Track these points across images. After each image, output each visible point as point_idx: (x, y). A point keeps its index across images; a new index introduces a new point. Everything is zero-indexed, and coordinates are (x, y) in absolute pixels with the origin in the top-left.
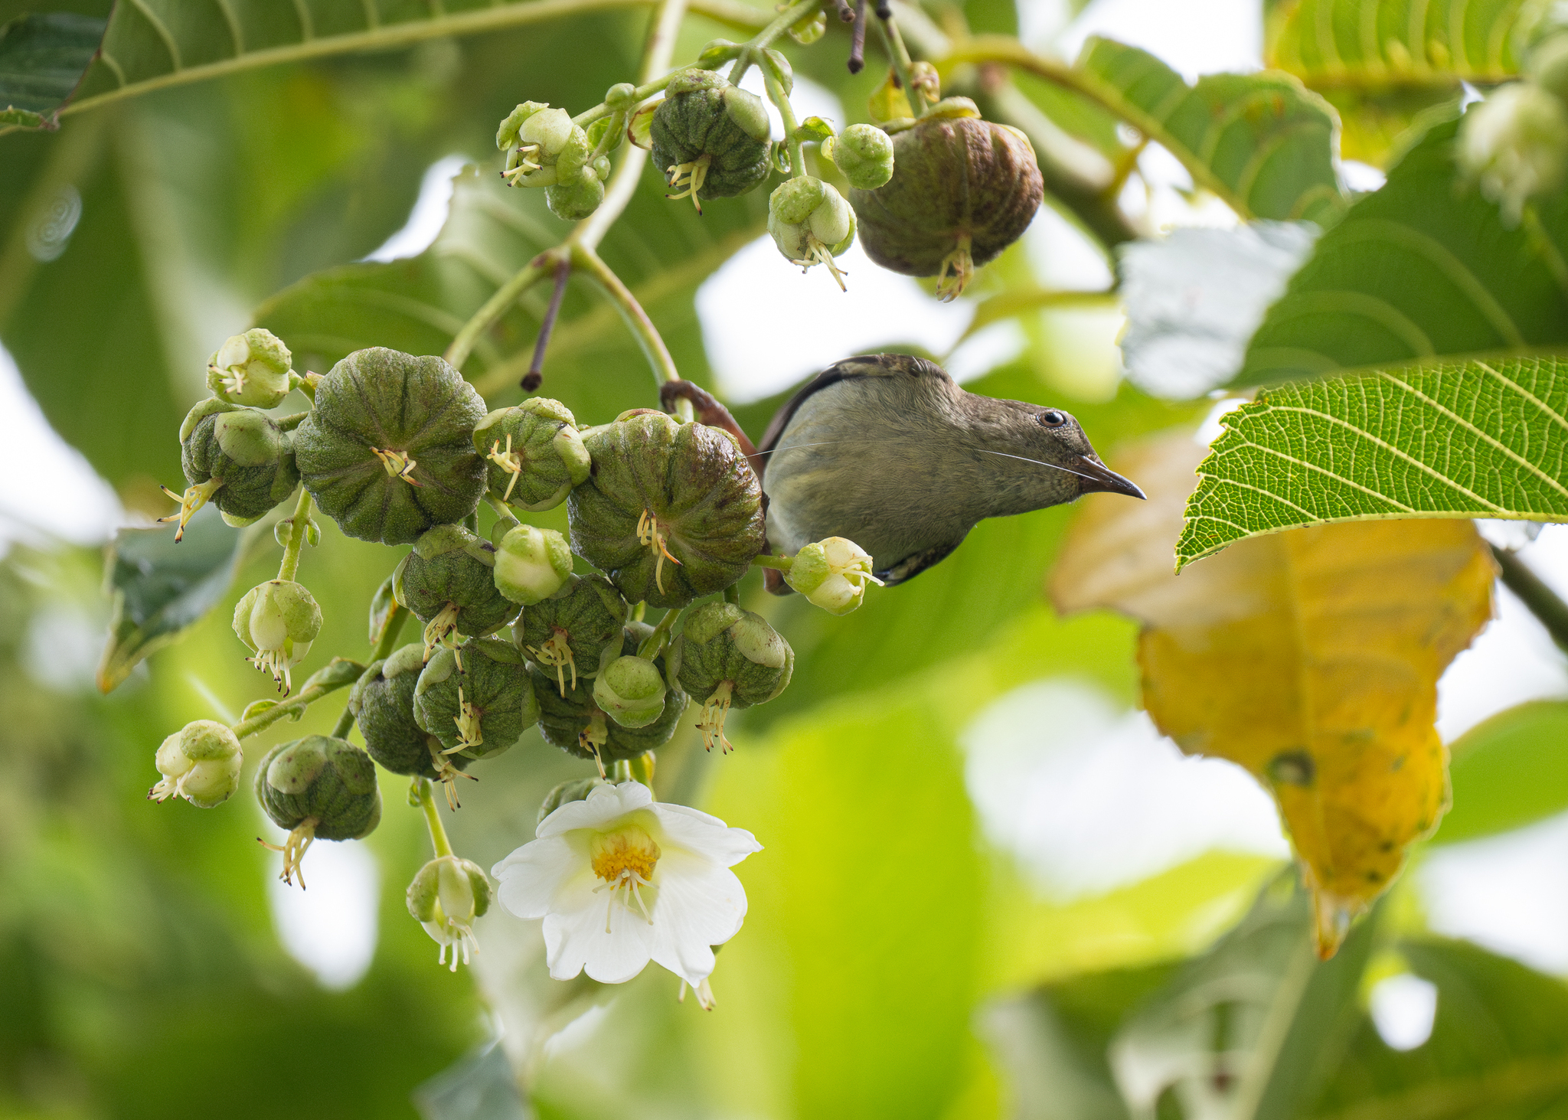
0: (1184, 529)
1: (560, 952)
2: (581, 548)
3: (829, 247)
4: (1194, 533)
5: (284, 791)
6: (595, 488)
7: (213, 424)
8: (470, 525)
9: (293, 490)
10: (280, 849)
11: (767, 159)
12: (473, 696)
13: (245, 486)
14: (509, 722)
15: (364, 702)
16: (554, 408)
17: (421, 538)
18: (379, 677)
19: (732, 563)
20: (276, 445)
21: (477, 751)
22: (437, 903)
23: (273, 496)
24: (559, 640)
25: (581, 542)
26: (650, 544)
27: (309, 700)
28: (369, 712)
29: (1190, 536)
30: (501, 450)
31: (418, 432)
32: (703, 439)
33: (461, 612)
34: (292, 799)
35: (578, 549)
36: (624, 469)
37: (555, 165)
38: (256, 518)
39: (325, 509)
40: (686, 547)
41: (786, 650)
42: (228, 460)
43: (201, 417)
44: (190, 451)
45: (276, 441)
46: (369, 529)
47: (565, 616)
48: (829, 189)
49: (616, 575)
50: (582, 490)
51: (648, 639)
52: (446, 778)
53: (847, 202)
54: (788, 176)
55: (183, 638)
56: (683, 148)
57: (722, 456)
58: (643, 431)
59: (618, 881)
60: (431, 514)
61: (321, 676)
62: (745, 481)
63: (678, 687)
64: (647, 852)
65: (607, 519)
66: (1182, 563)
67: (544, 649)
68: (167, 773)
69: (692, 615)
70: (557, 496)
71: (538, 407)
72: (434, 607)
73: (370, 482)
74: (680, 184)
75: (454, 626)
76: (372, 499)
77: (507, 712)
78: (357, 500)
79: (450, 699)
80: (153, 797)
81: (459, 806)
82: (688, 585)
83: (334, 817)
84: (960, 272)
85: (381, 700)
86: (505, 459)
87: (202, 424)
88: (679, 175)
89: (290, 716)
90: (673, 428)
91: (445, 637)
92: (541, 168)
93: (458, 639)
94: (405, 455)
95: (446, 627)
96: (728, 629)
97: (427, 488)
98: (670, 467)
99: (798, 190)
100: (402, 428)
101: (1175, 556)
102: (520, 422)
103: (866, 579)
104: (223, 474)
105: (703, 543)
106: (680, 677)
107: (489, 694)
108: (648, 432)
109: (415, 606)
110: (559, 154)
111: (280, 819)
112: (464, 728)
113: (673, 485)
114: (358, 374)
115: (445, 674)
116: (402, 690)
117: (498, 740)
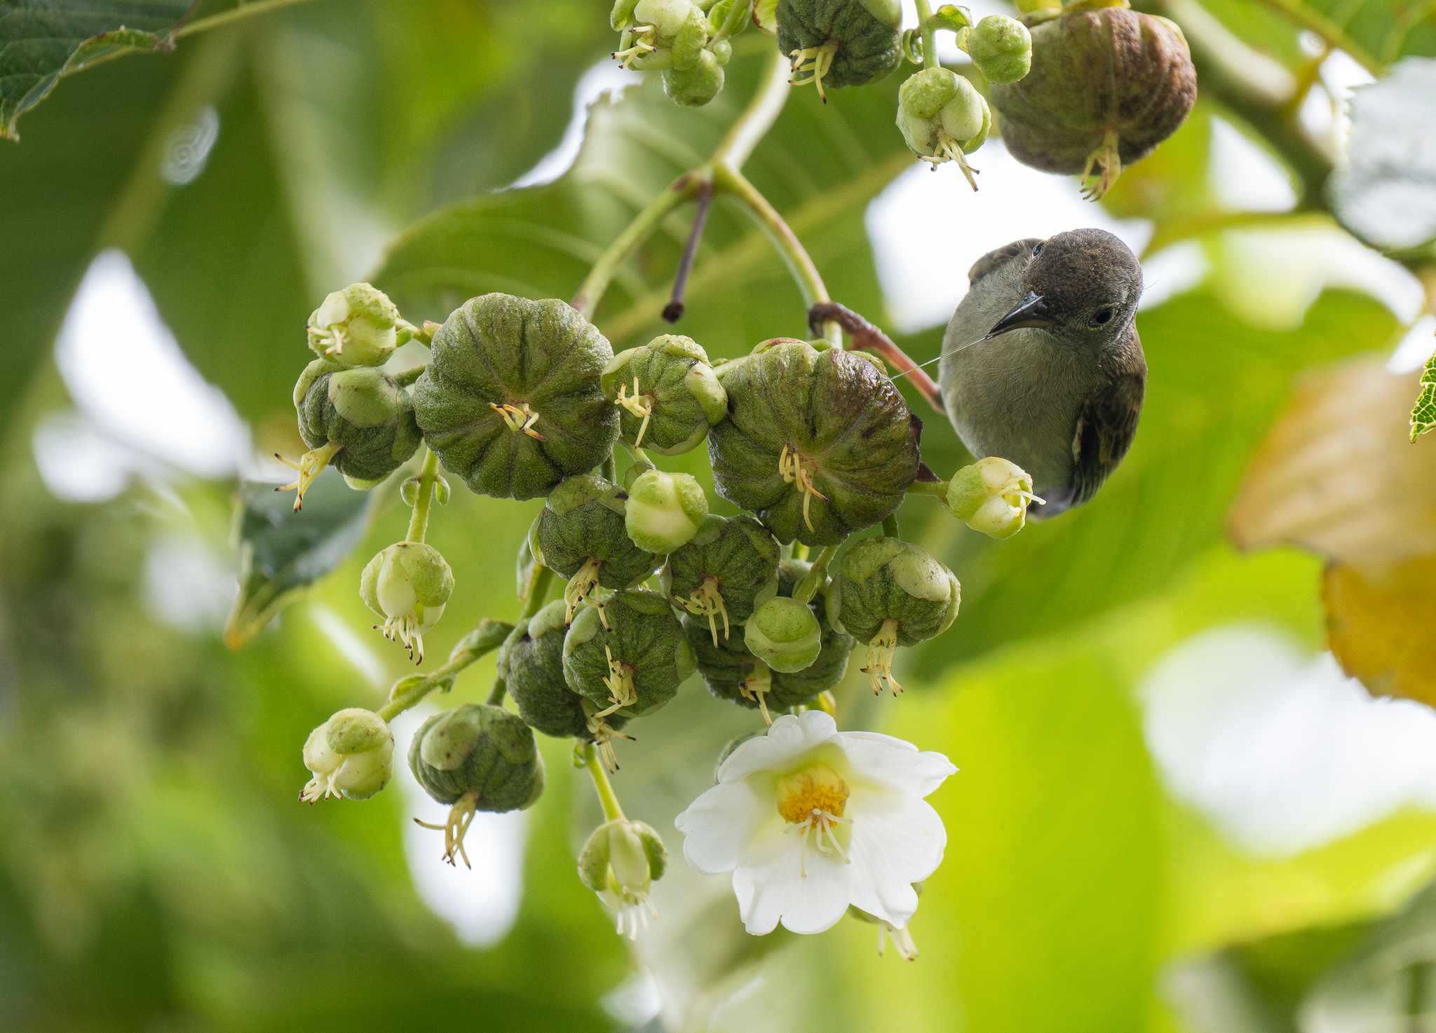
0: (1422, 395)
1: (754, 906)
2: (725, 490)
3: (960, 143)
4: (1432, 399)
5: (439, 767)
6: (735, 426)
7: (327, 385)
8: (607, 474)
9: (416, 449)
10: (439, 828)
11: (898, 47)
12: (623, 653)
13: (364, 448)
14: (663, 676)
15: (512, 665)
16: (683, 345)
17: (552, 493)
18: (525, 637)
19: (885, 494)
20: (394, 403)
21: (634, 709)
22: (610, 869)
23: (395, 456)
24: (710, 588)
25: (725, 484)
26: (795, 481)
27: (458, 669)
28: (517, 674)
29: (1428, 403)
30: (629, 394)
31: (540, 381)
32: (843, 366)
33: (603, 566)
34: (448, 775)
35: (723, 491)
36: (762, 402)
37: (671, 48)
38: (380, 479)
39: (450, 466)
40: (834, 480)
41: (951, 581)
42: (344, 423)
43: (314, 378)
44: (304, 415)
45: (393, 396)
46: (499, 484)
47: (713, 562)
48: (963, 82)
49: (765, 515)
50: (721, 429)
51: (804, 578)
52: (602, 739)
53: (981, 96)
54: (920, 67)
55: (317, 589)
56: (808, 32)
57: (864, 382)
58: (780, 362)
59: (809, 822)
60: (561, 466)
61: (469, 640)
62: (891, 406)
63: (841, 629)
64: (836, 790)
65: (748, 457)
66: (1418, 431)
67: (694, 599)
68: (317, 771)
69: (848, 553)
70: (694, 437)
71: (667, 346)
72: (574, 564)
73: (494, 437)
74: (803, 69)
75: (596, 582)
76: (498, 453)
77: (661, 665)
78: (482, 456)
79: (599, 659)
80: (305, 799)
81: (617, 768)
82: (841, 520)
83: (494, 790)
84: (1104, 168)
85: (528, 662)
86: (634, 403)
87: (315, 386)
88: (803, 60)
89: (439, 689)
90: (812, 355)
91: (588, 594)
92: (654, 50)
93: (603, 595)
94: (526, 407)
95: (587, 583)
96: (887, 565)
97: (555, 439)
98: (810, 398)
99: (929, 82)
100: (523, 378)
101: (1411, 423)
102: (649, 362)
103: (1027, 499)
104: (340, 437)
105: (853, 476)
106: (842, 618)
107: (639, 650)
108: (785, 363)
109: (554, 564)
110: (676, 36)
111: (438, 795)
112: (615, 688)
113: (815, 416)
114: (472, 323)
115: (591, 633)
116: (551, 651)
117: (655, 695)
